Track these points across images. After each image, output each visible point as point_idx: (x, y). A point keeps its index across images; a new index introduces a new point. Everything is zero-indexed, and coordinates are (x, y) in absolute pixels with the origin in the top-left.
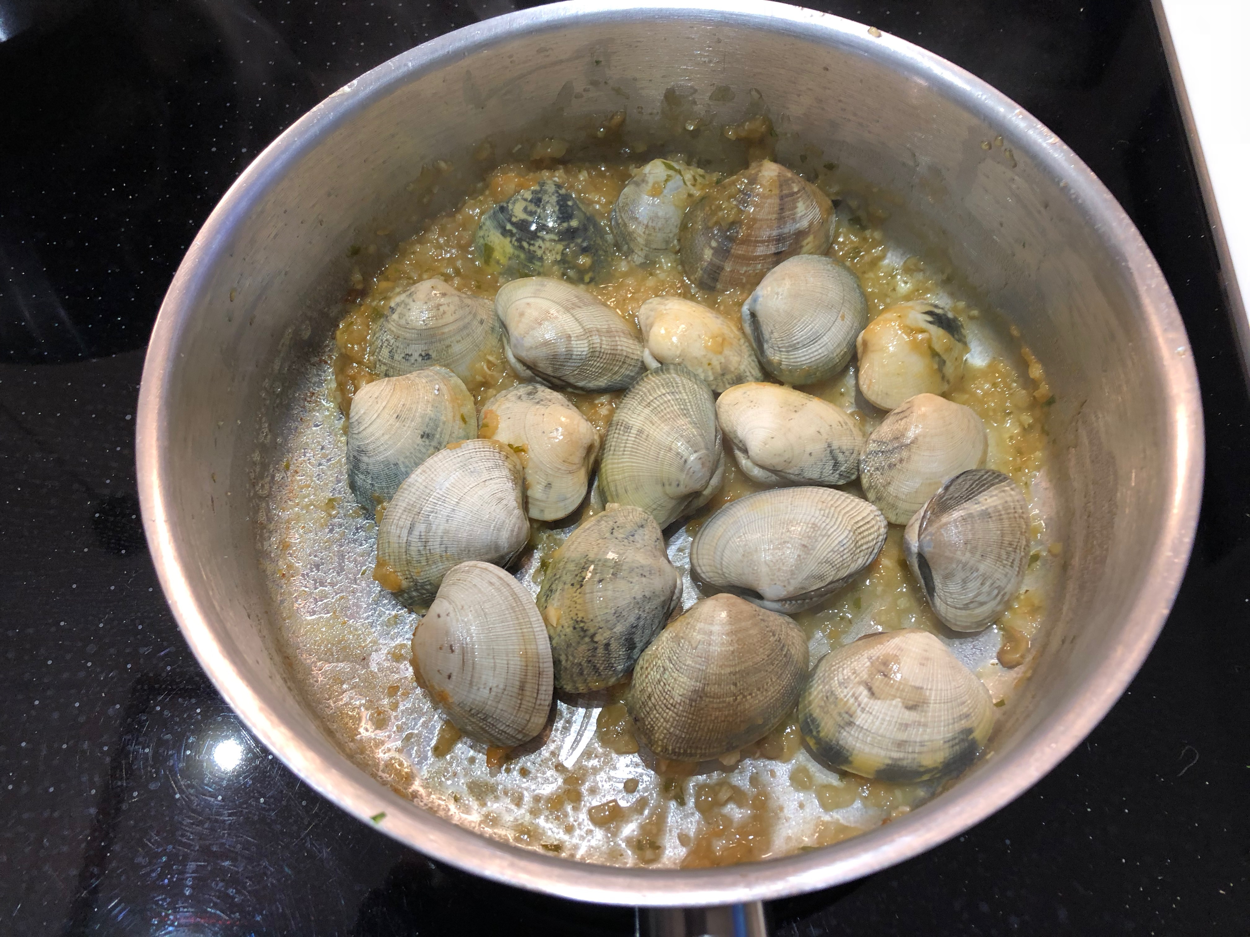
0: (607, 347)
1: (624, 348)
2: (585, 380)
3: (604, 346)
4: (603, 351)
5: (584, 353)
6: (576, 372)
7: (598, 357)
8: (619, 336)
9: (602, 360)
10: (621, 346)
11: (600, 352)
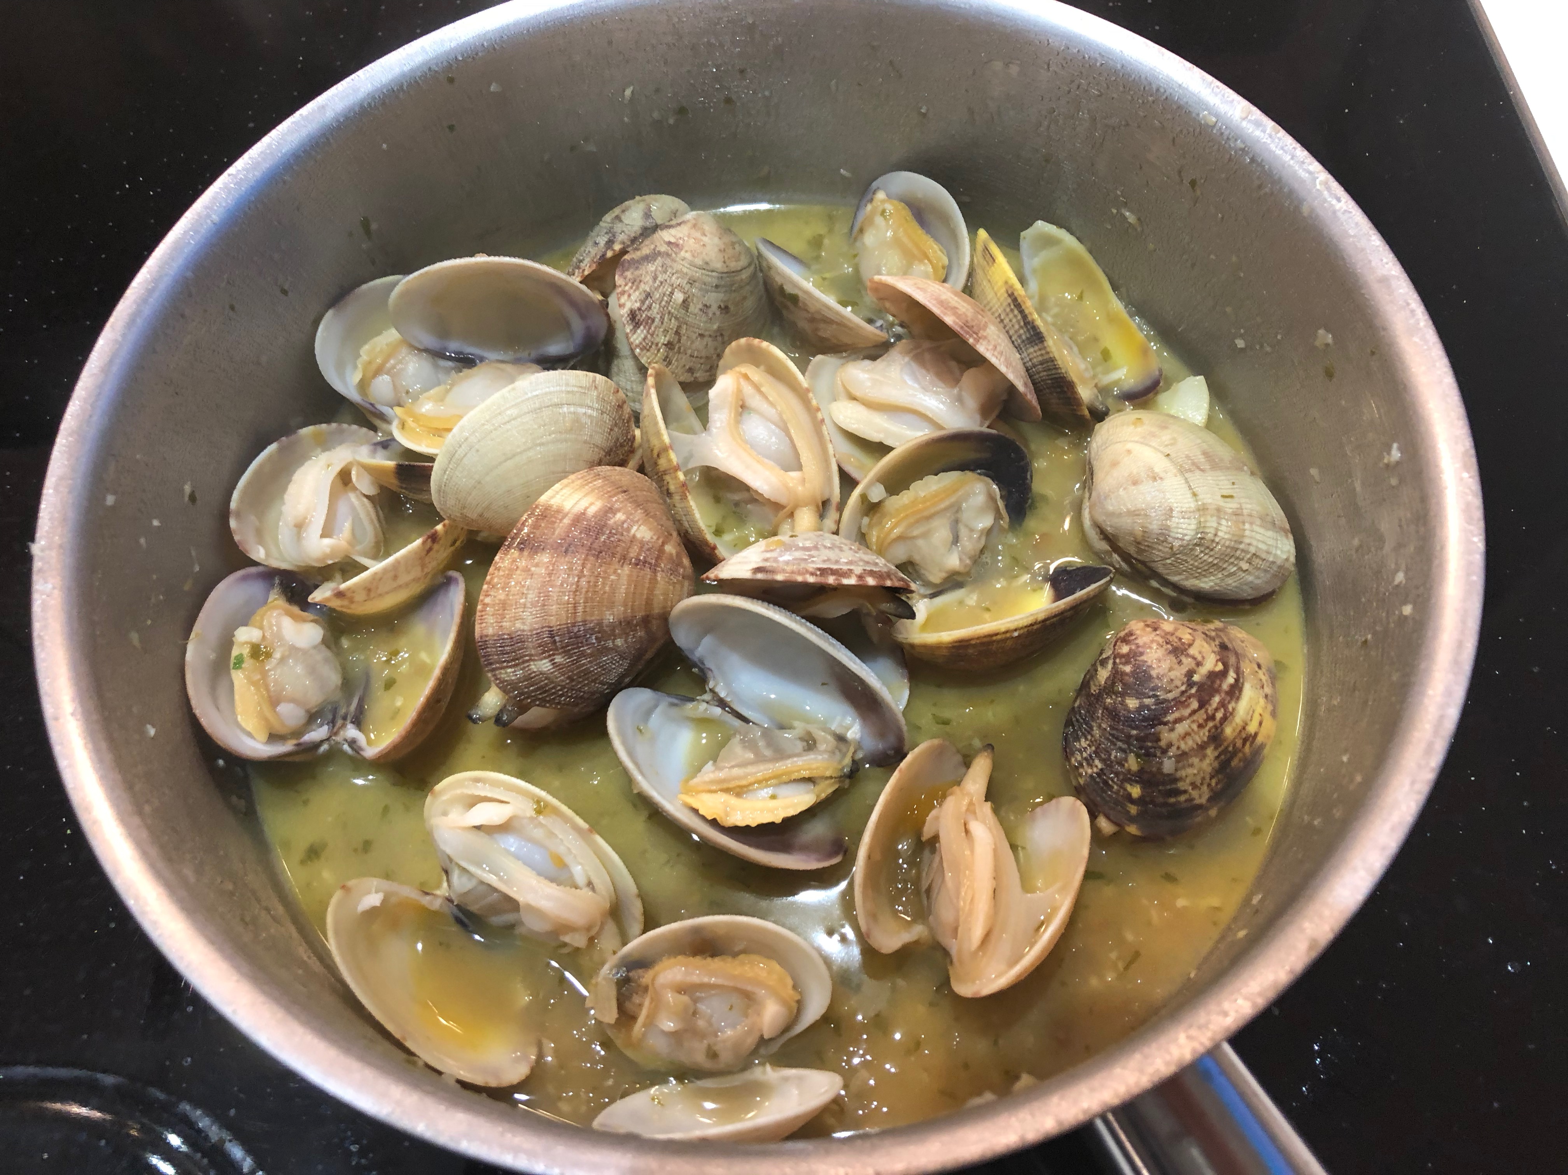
0: (1226, 536)
1: (1255, 543)
2: (1180, 574)
3: (1220, 534)
4: (1217, 540)
5: (1187, 538)
6: (1169, 561)
7: (1208, 548)
8: (1251, 524)
9: (1212, 553)
10: (1251, 537)
11: (1213, 541)
